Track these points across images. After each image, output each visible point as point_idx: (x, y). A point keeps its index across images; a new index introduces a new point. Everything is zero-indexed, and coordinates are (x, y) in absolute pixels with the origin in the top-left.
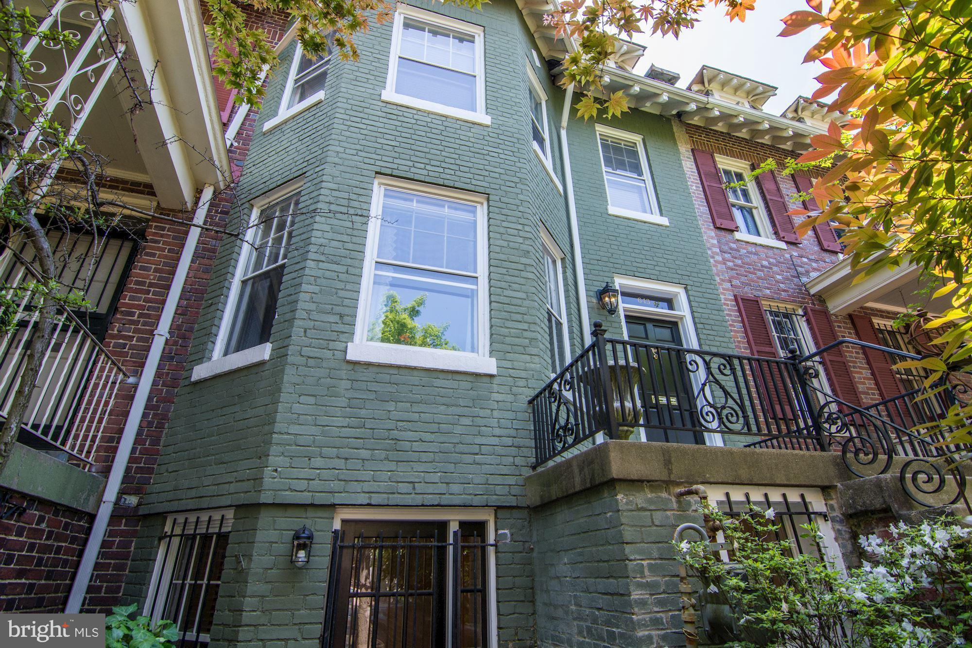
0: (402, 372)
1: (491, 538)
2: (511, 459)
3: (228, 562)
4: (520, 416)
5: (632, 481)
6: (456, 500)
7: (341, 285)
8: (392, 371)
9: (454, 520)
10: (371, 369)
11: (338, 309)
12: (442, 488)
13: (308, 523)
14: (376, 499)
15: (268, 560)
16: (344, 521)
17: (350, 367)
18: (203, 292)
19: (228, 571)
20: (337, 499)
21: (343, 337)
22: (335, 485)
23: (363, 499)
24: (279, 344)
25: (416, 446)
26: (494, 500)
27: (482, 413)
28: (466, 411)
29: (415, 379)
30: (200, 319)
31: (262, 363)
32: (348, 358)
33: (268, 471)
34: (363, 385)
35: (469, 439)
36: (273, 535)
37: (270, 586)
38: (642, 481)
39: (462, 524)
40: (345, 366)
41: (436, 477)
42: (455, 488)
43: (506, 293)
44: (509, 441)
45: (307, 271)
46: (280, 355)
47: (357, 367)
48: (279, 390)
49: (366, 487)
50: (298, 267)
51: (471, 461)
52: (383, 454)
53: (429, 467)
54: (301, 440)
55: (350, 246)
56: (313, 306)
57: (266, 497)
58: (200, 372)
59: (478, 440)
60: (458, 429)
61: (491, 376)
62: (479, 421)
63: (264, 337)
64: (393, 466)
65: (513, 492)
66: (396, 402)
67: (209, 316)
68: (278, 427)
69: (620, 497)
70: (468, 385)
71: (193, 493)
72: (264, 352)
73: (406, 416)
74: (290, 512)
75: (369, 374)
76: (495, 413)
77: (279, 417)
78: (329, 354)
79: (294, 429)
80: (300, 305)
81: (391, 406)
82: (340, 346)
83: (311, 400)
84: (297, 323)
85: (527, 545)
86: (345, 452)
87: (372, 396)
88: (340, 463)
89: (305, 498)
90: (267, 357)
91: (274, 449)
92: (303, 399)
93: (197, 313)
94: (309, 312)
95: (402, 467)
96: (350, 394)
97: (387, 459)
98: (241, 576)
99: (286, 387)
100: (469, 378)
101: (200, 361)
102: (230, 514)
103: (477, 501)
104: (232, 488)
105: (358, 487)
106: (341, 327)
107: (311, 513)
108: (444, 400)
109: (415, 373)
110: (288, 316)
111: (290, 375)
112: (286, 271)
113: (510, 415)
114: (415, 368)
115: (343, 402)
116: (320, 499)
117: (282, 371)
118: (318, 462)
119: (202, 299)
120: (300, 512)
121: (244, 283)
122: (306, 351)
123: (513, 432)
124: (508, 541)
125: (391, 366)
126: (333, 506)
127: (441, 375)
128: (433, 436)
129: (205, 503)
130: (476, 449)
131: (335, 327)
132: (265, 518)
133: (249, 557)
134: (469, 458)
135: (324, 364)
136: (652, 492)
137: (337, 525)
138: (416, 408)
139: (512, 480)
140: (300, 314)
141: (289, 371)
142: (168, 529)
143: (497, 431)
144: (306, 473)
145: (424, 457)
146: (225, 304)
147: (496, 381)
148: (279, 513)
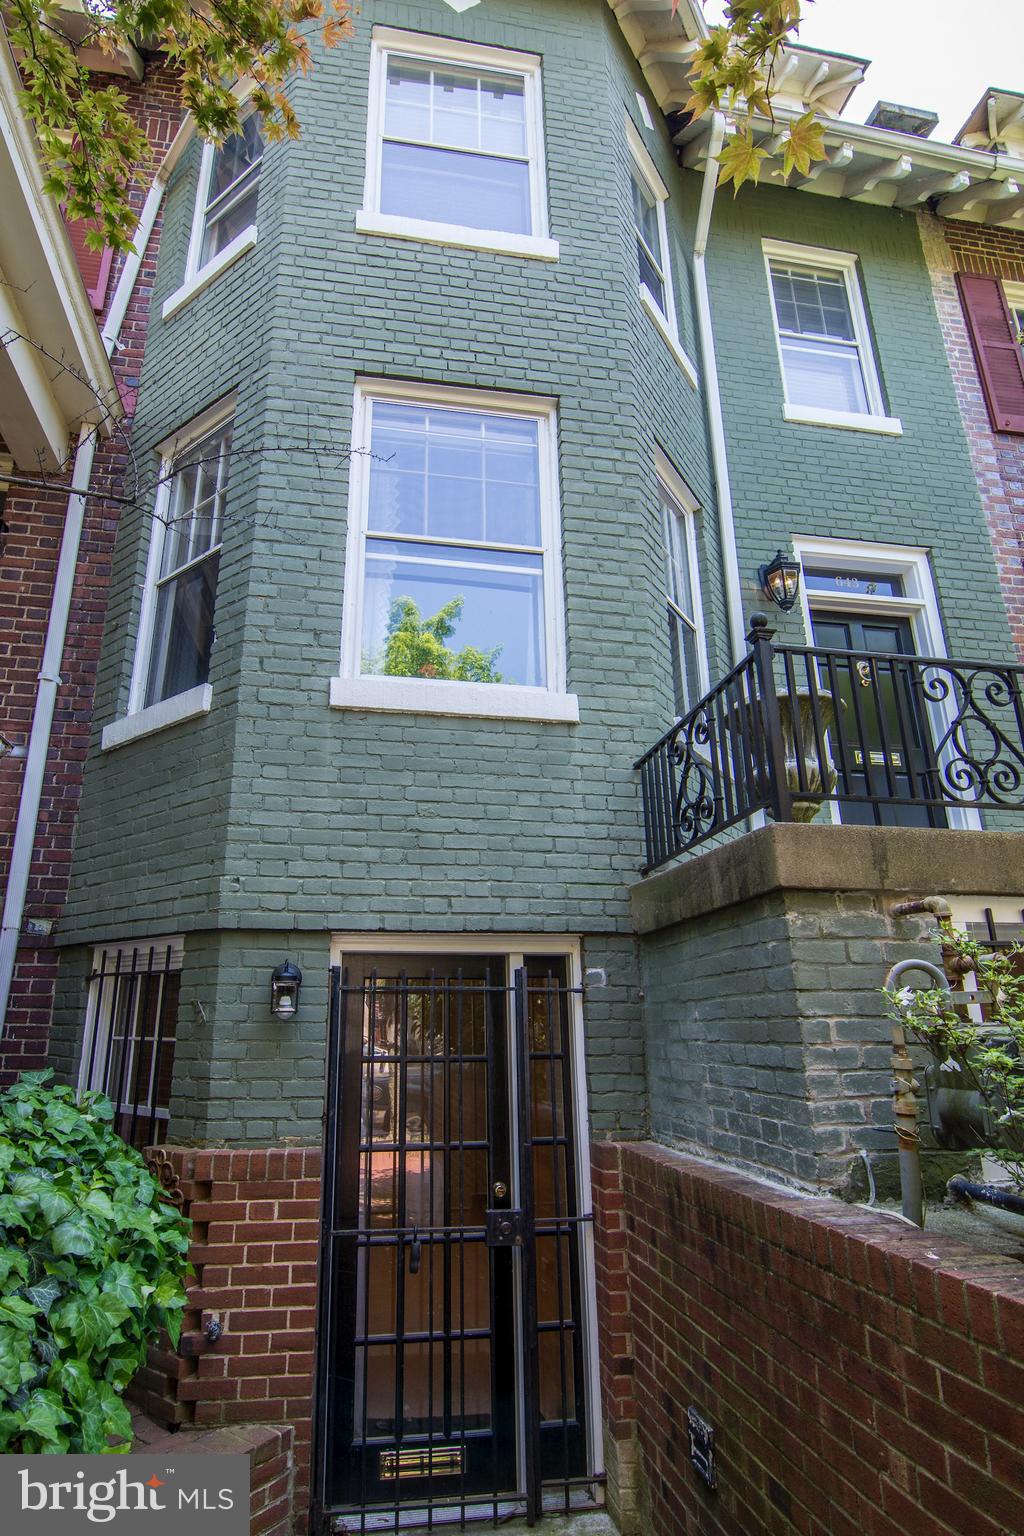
0: (421, 722)
1: (576, 981)
2: (606, 859)
3: (183, 1013)
4: (620, 789)
5: (814, 891)
6: (518, 923)
7: (311, 581)
8: (404, 722)
9: (516, 954)
10: (371, 719)
11: (309, 622)
12: (494, 905)
13: (292, 957)
14: (391, 922)
15: (237, 1009)
16: (345, 954)
17: (337, 717)
18: (102, 608)
19: (183, 1024)
20: (333, 922)
21: (321, 669)
22: (328, 902)
23: (371, 921)
24: (223, 684)
25: (451, 841)
26: (577, 923)
27: (556, 786)
28: (529, 783)
29: (442, 733)
30: (104, 653)
31: (200, 717)
32: (333, 702)
33: (225, 882)
34: (360, 746)
35: (535, 828)
36: (242, 974)
37: (244, 1045)
38: (831, 891)
39: (529, 959)
40: (328, 716)
41: (484, 889)
42: (515, 905)
43: (594, 578)
44: (603, 831)
45: (255, 560)
46: (226, 702)
47: (348, 717)
48: (230, 758)
49: (377, 903)
50: (239, 554)
51: (539, 863)
52: (399, 854)
53: (472, 873)
54: (271, 834)
55: (322, 511)
56: (269, 620)
57: (226, 920)
58: (113, 735)
59: (551, 829)
60: (517, 813)
61: (571, 725)
62: (550, 799)
63: (201, 678)
64: (415, 872)
65: (610, 910)
66: (415, 771)
67: (115, 647)
68: (234, 814)
69: (791, 915)
70: (532, 741)
71: (124, 915)
72: (202, 698)
73: (432, 794)
74: (265, 942)
75: (367, 728)
76: (579, 786)
77: (234, 799)
78: (301, 697)
79: (258, 818)
80: (250, 618)
81: (407, 778)
82: (318, 683)
83: (281, 772)
84: (247, 648)
85: (633, 991)
86: (340, 851)
87: (377, 763)
88: (334, 869)
89: (285, 920)
90: (207, 706)
91: (231, 849)
92: (268, 771)
93: (98, 642)
94: (264, 629)
95: (429, 873)
96: (339, 761)
97: (405, 860)
98: (203, 1031)
99: (241, 753)
100: (534, 730)
101: (110, 718)
102: (179, 944)
103: (550, 924)
104: (177, 906)
105: (363, 904)
106: (316, 652)
107: (294, 942)
108: (493, 767)
109: (443, 723)
110: (232, 638)
111: (244, 735)
112: (222, 562)
113: (605, 788)
114: (442, 716)
115: (330, 773)
116: (307, 922)
117: (232, 727)
118: (299, 867)
119: (101, 619)
120: (281, 942)
121: (162, 588)
122: (267, 694)
123: (608, 816)
124: (603, 984)
125: (403, 714)
126: (327, 933)
127: (485, 726)
128: (477, 824)
129: (142, 929)
130: (547, 844)
131: (308, 653)
132: (228, 950)
133: (212, 1005)
134: (536, 859)
135: (297, 714)
136: (848, 908)
137: (336, 960)
138: (447, 780)
139: (607, 892)
140: (250, 633)
141: (243, 727)
142: (96, 965)
143: (582, 815)
144: (282, 884)
145: (464, 857)
146: (137, 625)
147: (578, 732)
148: (247, 942)
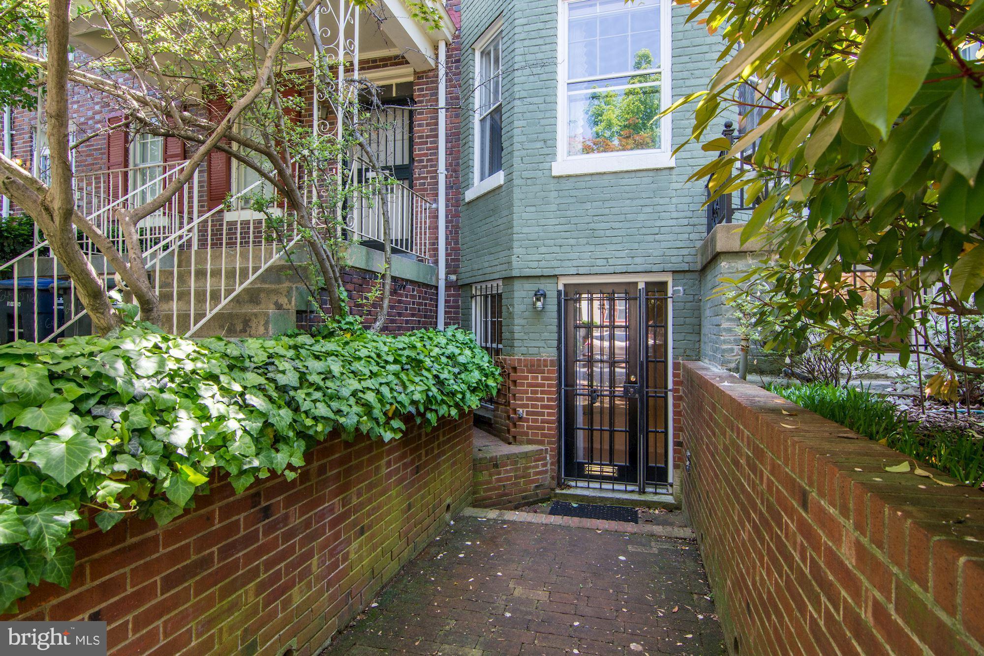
0: (594, 178)
1: (670, 294)
2: (687, 236)
3: (504, 309)
4: (696, 199)
5: (737, 253)
6: (639, 269)
7: (541, 115)
8: (587, 179)
9: (641, 281)
10: (571, 179)
11: (541, 136)
12: (629, 261)
13: (542, 287)
14: (582, 271)
15: (523, 307)
16: (565, 285)
17: (556, 181)
18: (458, 134)
19: (504, 314)
20: (557, 272)
21: (548, 158)
22: (555, 264)
23: (573, 271)
24: (508, 171)
25: (608, 233)
26: (669, 267)
27: (662, 201)
28: (648, 201)
29: (605, 181)
30: (462, 155)
31: (500, 187)
32: (553, 174)
33: (514, 258)
34: (566, 193)
35: (649, 224)
36: (524, 294)
37: (526, 321)
38: (746, 252)
39: (647, 283)
40: (552, 181)
41: (623, 254)
42: (638, 260)
43: (688, 83)
44: (686, 222)
45: (516, 110)
46: (509, 180)
47: (561, 179)
48: (512, 205)
49: (575, 263)
50: (510, 106)
51: (652, 240)
52: (585, 241)
53: (619, 247)
54: (531, 237)
55: (544, 77)
56: (524, 138)
57: (515, 273)
58: (470, 195)
59: (659, 223)
60: (641, 217)
61: (671, 168)
62: (659, 208)
63: (499, 168)
64: (592, 248)
65: (686, 260)
66: (592, 202)
67: (466, 153)
68: (515, 230)
69: (723, 264)
70: (649, 180)
71: (480, 272)
72: (499, 178)
73: (600, 212)
74: (531, 281)
75: (569, 184)
76: (674, 200)
77: (515, 223)
78: (540, 173)
79: (525, 230)
80: (516, 139)
81: (588, 206)
82: (546, 165)
83: (533, 209)
84: (516, 154)
85: (696, 297)
86: (559, 241)
87: (573, 200)
88: (557, 249)
89: (538, 272)
90: (502, 182)
91: (516, 244)
92: (528, 209)
93: (459, 151)
94: (522, 143)
95: (599, 248)
96: (558, 201)
97: (588, 243)
98: (511, 315)
99: (516, 203)
100: (651, 174)
101: (467, 187)
102: (500, 283)
103: (655, 268)
104: (499, 268)
105: (569, 263)
106: (546, 151)
107: (543, 281)
108: (630, 195)
109: (605, 177)
110: (510, 149)
111: (517, 194)
112: (503, 111)
113: (688, 199)
114: (605, 173)
115: (553, 207)
116: (547, 272)
117: (512, 191)
118: (543, 250)
119: (459, 140)
120: (537, 281)
121: (483, 121)
122: (526, 174)
123: (689, 214)
124: (681, 294)
125: (585, 175)
126: (556, 276)
127: (626, 176)
128: (621, 224)
129: (487, 277)
130: (656, 230)
131: (542, 152)
132: (517, 285)
133: (512, 305)
134: (650, 238)
135: (538, 182)
136: (753, 259)
137: (561, 287)
138: (607, 204)
139: (685, 252)
140: (517, 146)
141: (516, 190)
142: (474, 292)
143: (675, 215)
144: (537, 257)
145: (614, 240)
146: (473, 141)
147: (674, 172)
148: (525, 281)
